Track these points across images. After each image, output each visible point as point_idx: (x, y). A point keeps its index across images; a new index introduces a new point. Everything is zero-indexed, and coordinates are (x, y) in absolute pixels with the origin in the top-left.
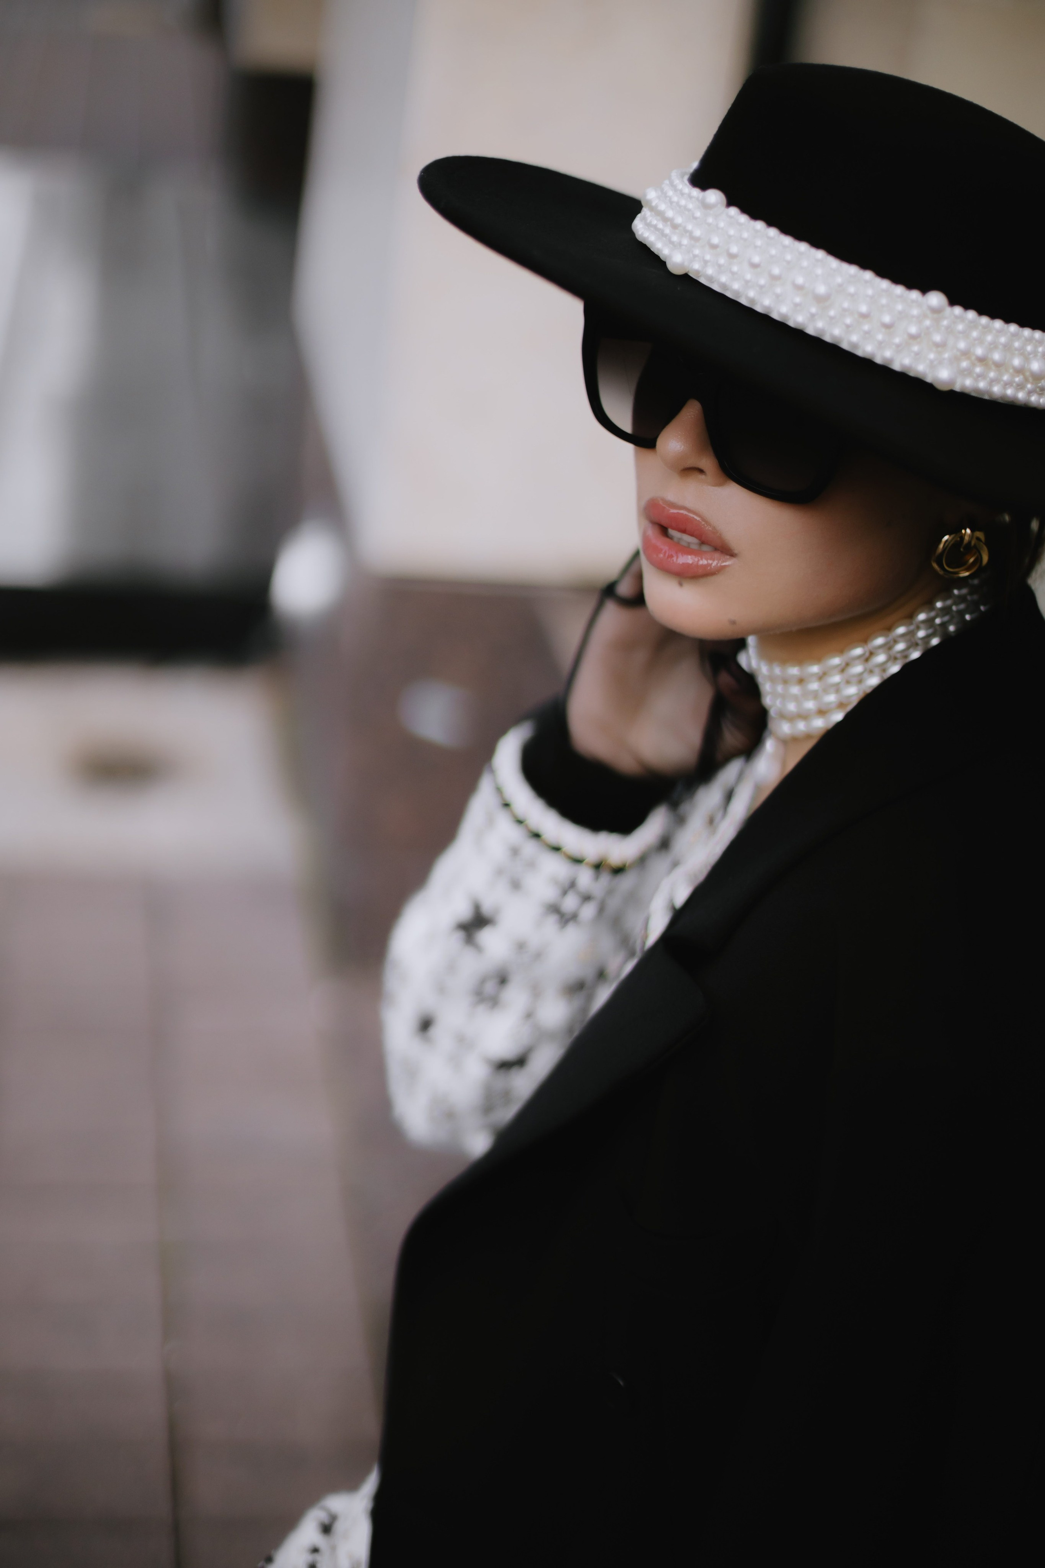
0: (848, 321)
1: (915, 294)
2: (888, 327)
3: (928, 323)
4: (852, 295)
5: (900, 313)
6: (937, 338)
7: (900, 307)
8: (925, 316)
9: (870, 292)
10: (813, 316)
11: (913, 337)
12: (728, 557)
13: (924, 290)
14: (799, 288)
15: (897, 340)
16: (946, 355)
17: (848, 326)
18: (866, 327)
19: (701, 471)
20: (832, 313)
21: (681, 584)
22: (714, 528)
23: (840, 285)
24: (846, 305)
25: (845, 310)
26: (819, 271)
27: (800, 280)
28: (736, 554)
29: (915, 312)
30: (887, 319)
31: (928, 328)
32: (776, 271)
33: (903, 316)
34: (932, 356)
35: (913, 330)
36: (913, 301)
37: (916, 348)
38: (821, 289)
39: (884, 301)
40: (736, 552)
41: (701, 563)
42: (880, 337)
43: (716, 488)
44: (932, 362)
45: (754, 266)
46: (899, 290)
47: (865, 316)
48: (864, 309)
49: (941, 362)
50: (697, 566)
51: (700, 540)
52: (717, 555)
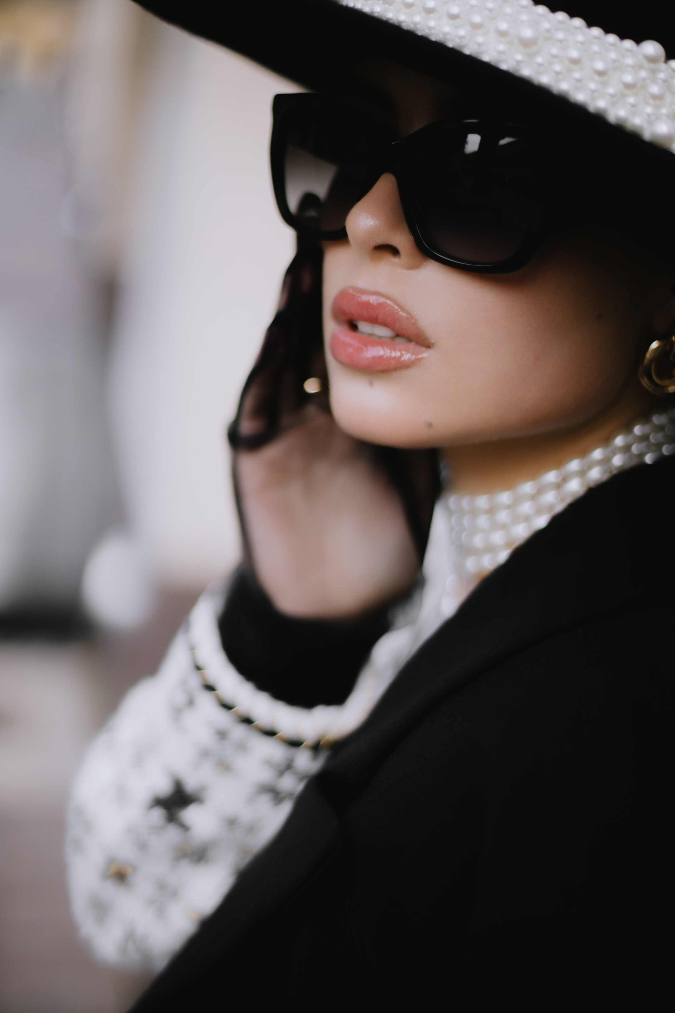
0: (557, 68)
1: (628, 44)
2: (601, 73)
3: (643, 74)
4: (561, 41)
5: (614, 61)
6: (655, 89)
7: (613, 55)
8: (641, 67)
9: (580, 38)
10: (519, 62)
11: (629, 86)
12: (424, 349)
13: (638, 41)
14: (503, 34)
15: (611, 90)
16: (664, 111)
17: (558, 73)
18: (577, 75)
19: (394, 251)
20: (539, 60)
21: (371, 384)
22: (408, 313)
23: (548, 31)
24: (554, 51)
25: (554, 56)
26: (524, 17)
27: (504, 26)
28: (433, 344)
29: (629, 61)
30: (600, 66)
31: (644, 80)
32: (477, 19)
33: (618, 66)
34: (649, 110)
35: (628, 78)
36: (627, 50)
37: (631, 100)
38: (528, 33)
39: (596, 48)
40: (433, 341)
41: (393, 354)
42: (592, 86)
43: (412, 272)
44: (649, 115)
45: (454, 17)
46: (612, 38)
47: (575, 62)
48: (574, 54)
49: (658, 118)
50: (390, 358)
51: (393, 329)
52: (412, 346)
